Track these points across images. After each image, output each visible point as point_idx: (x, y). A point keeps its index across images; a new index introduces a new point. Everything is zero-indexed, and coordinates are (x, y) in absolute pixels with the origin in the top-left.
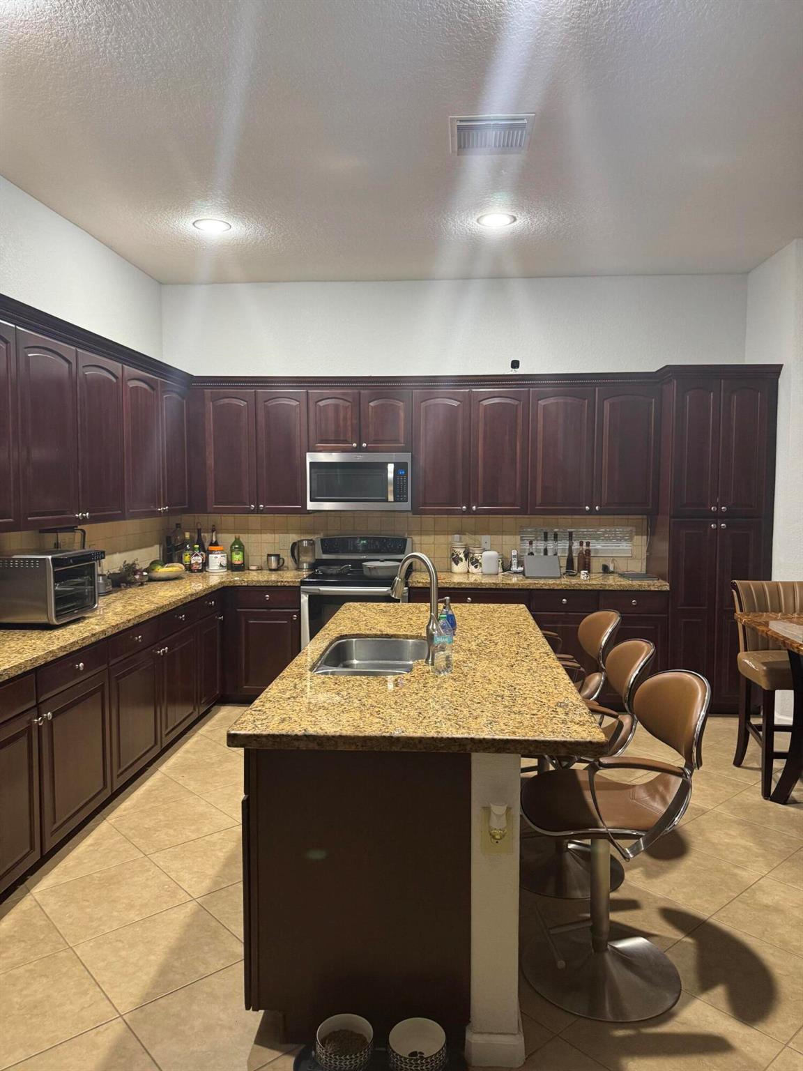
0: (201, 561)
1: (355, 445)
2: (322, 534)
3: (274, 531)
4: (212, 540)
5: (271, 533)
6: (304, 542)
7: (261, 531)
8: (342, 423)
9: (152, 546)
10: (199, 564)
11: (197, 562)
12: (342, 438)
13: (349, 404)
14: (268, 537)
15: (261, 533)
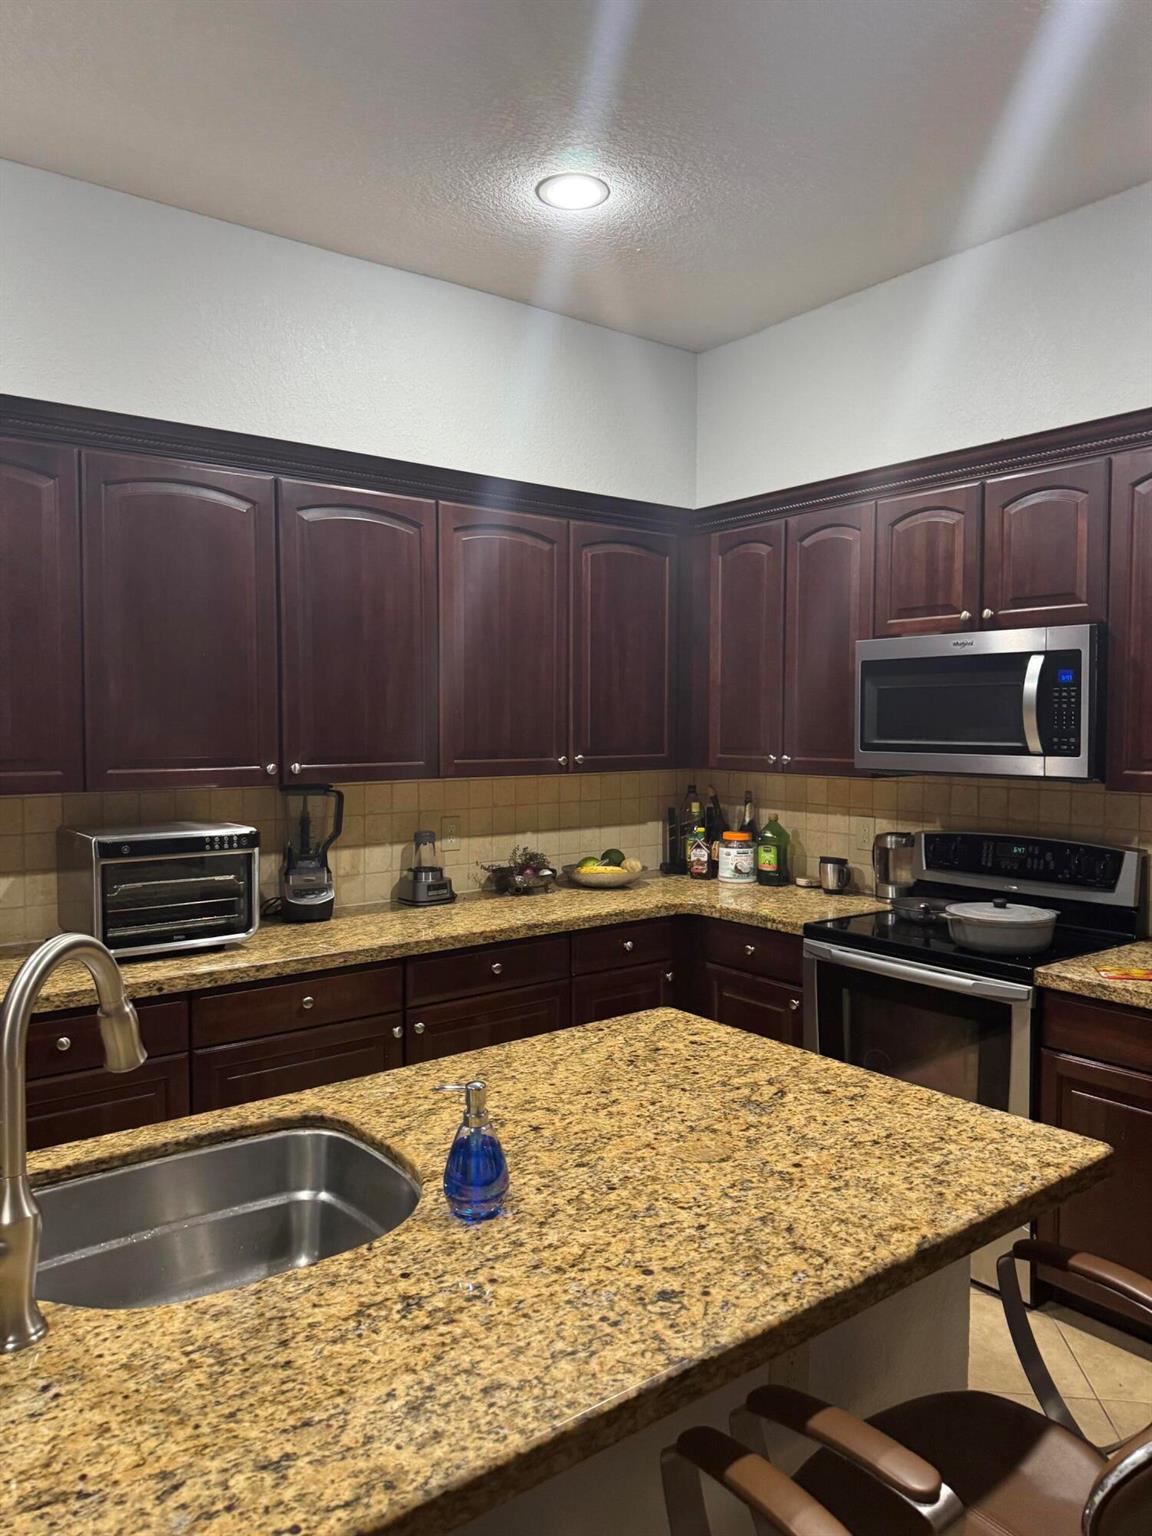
0: (705, 859)
1: (965, 614)
2: (938, 824)
3: (848, 811)
4: (744, 820)
5: (844, 814)
6: (889, 838)
7: (825, 809)
8: (941, 566)
9: (642, 821)
10: (702, 864)
11: (699, 860)
12: (941, 602)
13: (957, 517)
14: (838, 821)
15: (827, 813)
